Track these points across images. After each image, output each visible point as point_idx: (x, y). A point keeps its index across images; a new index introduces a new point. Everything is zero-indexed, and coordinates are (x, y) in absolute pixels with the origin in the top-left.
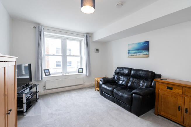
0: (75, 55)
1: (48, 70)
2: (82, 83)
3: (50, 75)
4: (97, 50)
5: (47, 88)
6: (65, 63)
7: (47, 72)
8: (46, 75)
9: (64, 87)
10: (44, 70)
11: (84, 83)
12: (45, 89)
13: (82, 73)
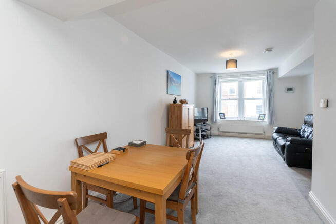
0: (255, 98)
1: (224, 114)
2: (262, 132)
3: (225, 118)
4: (290, 89)
5: (220, 130)
6: (241, 108)
7: (222, 116)
8: (221, 118)
9: (237, 133)
10: (220, 114)
11: (264, 133)
12: (219, 130)
13: (263, 120)
